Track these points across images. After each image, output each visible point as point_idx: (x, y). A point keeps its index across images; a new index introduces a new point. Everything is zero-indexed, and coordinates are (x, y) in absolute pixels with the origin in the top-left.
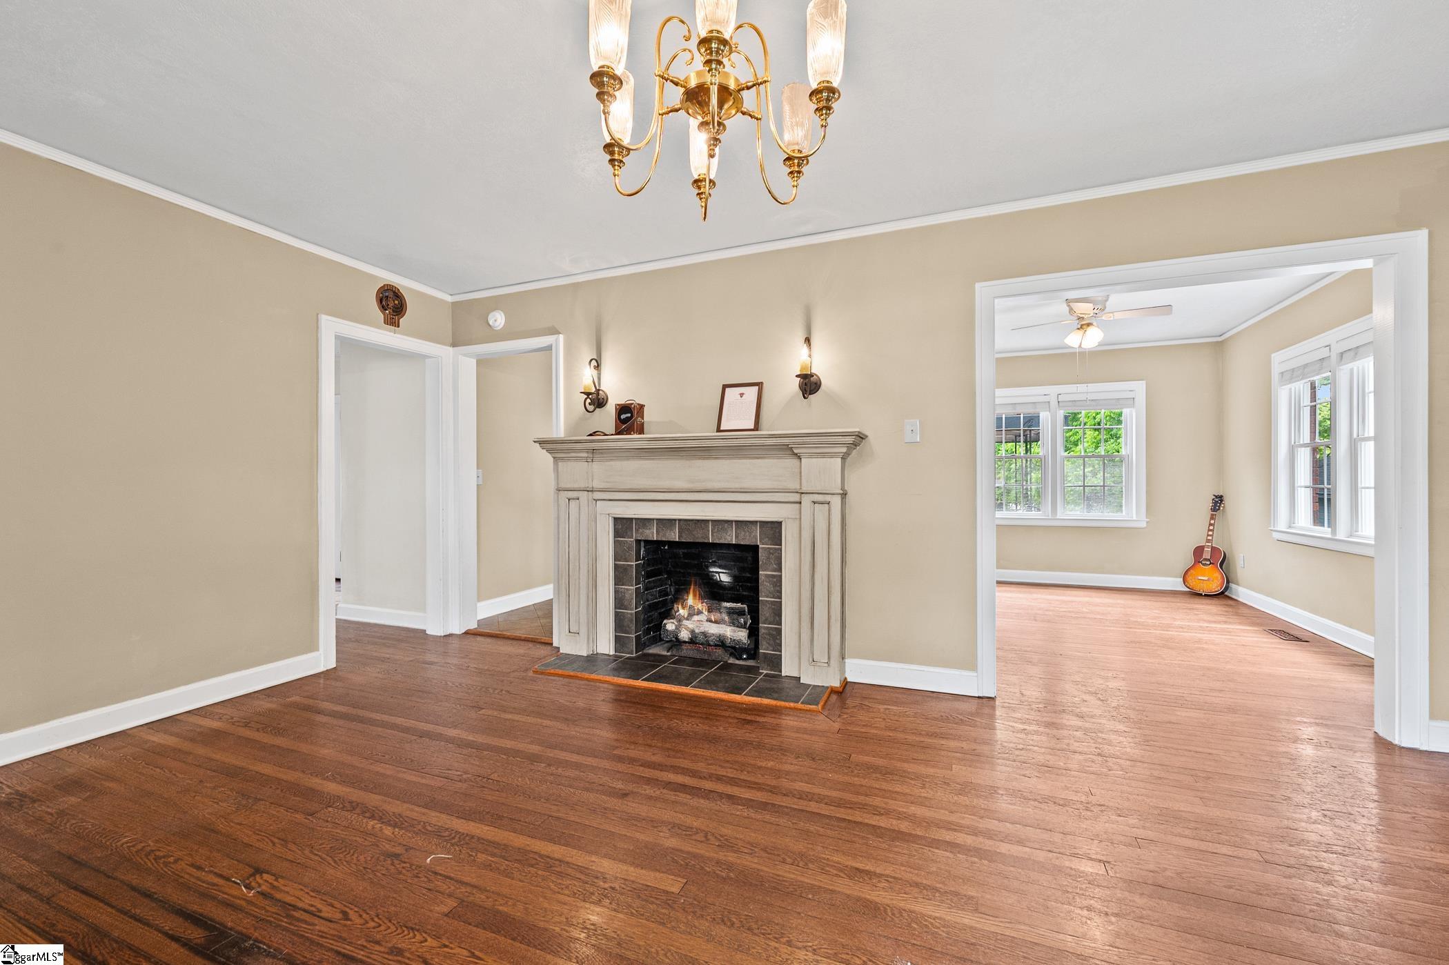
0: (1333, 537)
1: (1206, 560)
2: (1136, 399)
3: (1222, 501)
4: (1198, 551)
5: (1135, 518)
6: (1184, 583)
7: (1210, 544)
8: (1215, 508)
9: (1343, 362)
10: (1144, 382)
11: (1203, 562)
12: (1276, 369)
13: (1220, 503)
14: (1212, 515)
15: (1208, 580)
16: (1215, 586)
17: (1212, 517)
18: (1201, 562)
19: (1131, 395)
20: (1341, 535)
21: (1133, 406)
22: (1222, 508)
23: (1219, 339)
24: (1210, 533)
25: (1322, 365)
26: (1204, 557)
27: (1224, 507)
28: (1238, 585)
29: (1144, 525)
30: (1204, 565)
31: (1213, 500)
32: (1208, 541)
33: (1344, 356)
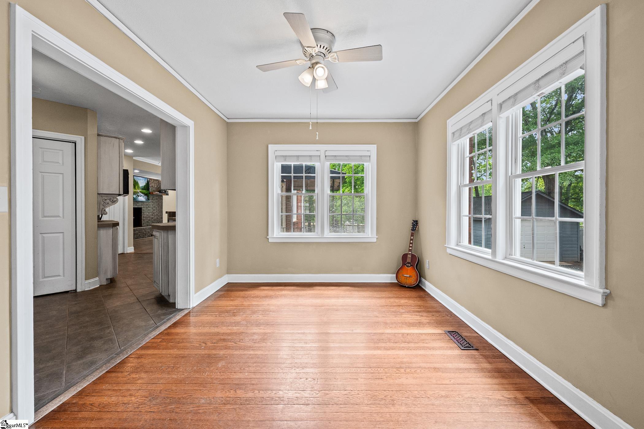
0: (493, 259)
1: (409, 263)
2: (371, 157)
3: (417, 224)
4: (405, 257)
5: (370, 236)
6: (397, 279)
7: (411, 253)
8: (413, 228)
9: (501, 112)
10: (375, 146)
11: (407, 265)
12: (450, 130)
13: (416, 226)
14: (412, 233)
15: (410, 277)
16: (412, 281)
17: (412, 235)
18: (406, 265)
19: (368, 154)
20: (499, 259)
21: (369, 161)
22: (417, 229)
23: (416, 121)
24: (411, 245)
25: (484, 119)
26: (407, 261)
27: (418, 228)
28: (425, 279)
29: (375, 240)
30: (408, 266)
31: (413, 223)
32: (410, 250)
33: (503, 106)
